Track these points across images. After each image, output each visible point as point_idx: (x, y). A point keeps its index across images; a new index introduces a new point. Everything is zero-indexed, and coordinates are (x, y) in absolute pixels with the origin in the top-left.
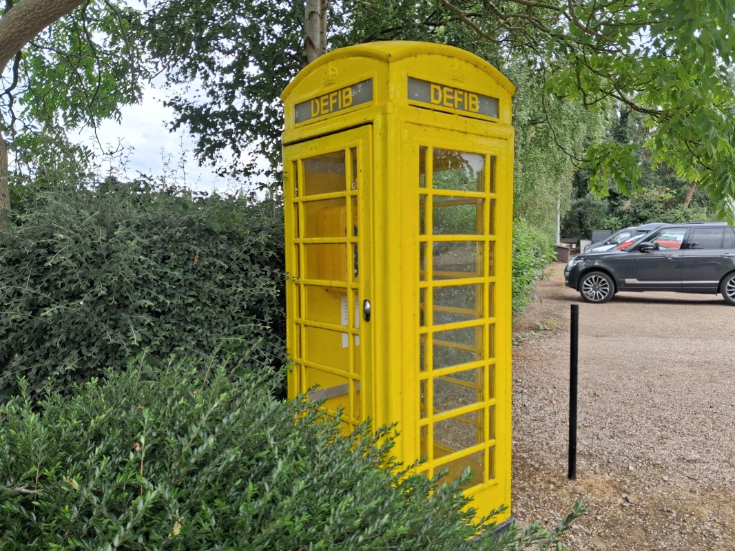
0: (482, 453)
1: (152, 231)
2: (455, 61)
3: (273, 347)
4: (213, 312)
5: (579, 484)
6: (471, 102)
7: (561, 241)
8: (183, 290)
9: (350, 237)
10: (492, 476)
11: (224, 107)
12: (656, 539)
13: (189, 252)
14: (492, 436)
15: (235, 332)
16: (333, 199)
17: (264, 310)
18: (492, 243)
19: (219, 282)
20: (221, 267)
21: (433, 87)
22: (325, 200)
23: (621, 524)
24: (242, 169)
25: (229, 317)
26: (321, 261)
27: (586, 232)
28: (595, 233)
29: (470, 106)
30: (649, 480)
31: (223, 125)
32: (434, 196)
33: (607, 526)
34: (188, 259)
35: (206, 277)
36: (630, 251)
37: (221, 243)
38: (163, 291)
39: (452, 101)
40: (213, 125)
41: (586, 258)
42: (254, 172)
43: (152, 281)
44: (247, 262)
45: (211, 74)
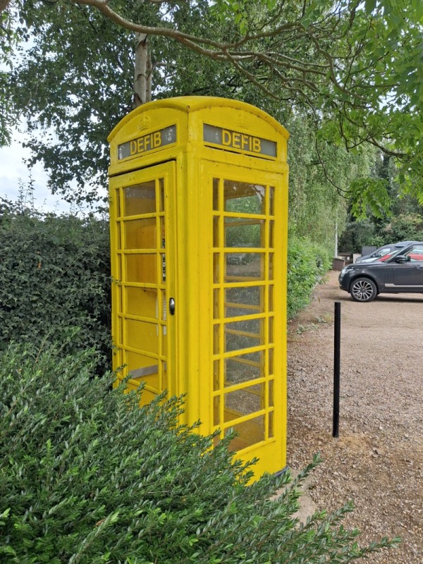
0: (263, 417)
1: (5, 244)
2: (242, 112)
3: (101, 336)
4: (53, 308)
5: (341, 441)
6: (255, 144)
7: (338, 255)
8: (28, 290)
9: (159, 249)
10: (271, 435)
11: (71, 147)
12: (397, 483)
13: (34, 260)
14: (271, 404)
15: (71, 323)
16: (147, 219)
17: (94, 306)
18: (271, 255)
19: (58, 284)
20: (59, 272)
21: (224, 132)
22: (141, 219)
23: (371, 471)
24: (85, 196)
25: (65, 311)
26: (140, 267)
27: (357, 248)
28: (364, 249)
29: (254, 147)
30: (394, 437)
31: (71, 162)
32: (225, 217)
33: (360, 472)
34: (33, 266)
35: (47, 280)
36: (389, 262)
37: (60, 253)
38: (12, 291)
39: (239, 143)
40: (63, 162)
41: (355, 268)
42: (94, 199)
43: (4, 283)
44: (81, 268)
45: (62, 122)
